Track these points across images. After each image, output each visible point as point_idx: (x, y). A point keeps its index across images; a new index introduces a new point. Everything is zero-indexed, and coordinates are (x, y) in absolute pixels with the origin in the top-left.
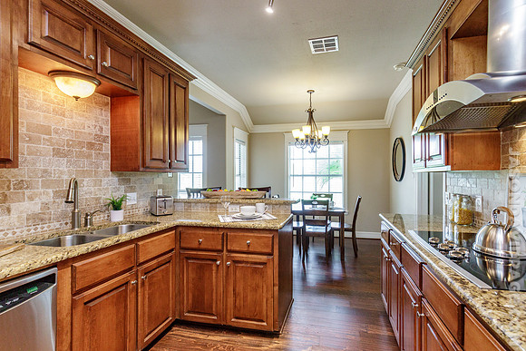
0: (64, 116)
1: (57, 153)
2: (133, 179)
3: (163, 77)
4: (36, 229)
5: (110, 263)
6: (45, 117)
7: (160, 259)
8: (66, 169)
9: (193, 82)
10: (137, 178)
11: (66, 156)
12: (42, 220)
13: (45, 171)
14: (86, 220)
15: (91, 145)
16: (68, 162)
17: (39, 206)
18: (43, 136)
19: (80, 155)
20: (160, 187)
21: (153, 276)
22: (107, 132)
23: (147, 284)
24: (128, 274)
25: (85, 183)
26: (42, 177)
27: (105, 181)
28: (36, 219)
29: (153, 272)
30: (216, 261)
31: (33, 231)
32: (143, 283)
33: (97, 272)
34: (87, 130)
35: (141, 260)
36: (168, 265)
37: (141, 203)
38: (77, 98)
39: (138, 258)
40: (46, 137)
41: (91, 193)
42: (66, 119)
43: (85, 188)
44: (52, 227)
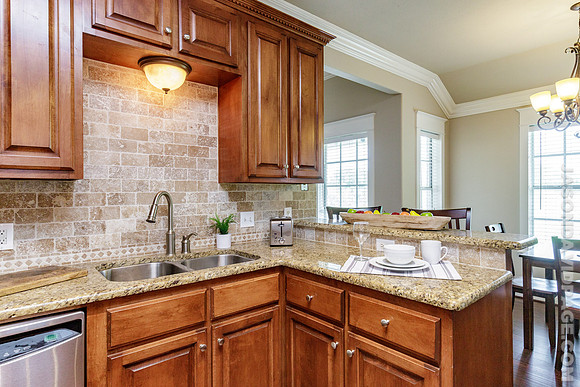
0: (162, 116)
1: (155, 161)
2: (249, 193)
3: (278, 44)
4: (131, 251)
5: (165, 314)
6: (141, 120)
7: (251, 315)
8: (164, 181)
9: (331, 44)
10: (255, 191)
11: (164, 165)
12: (138, 240)
13: (141, 183)
14: (183, 244)
15: (194, 150)
16: (166, 172)
17: (135, 224)
18: (138, 142)
19: (181, 163)
20: (288, 204)
21: (237, 341)
22: (214, 133)
23: (227, 350)
24: (193, 332)
25: (187, 198)
26: (138, 190)
27: (212, 195)
28: (132, 239)
29: (238, 334)
30: (332, 339)
31: (128, 253)
32: (220, 348)
33: (143, 324)
34: (189, 132)
35: (218, 313)
36: (265, 326)
37: (261, 226)
38: (166, 90)
39: (212, 311)
40: (142, 143)
41: (194, 210)
42: (164, 120)
43: (187, 205)
44: (149, 250)
